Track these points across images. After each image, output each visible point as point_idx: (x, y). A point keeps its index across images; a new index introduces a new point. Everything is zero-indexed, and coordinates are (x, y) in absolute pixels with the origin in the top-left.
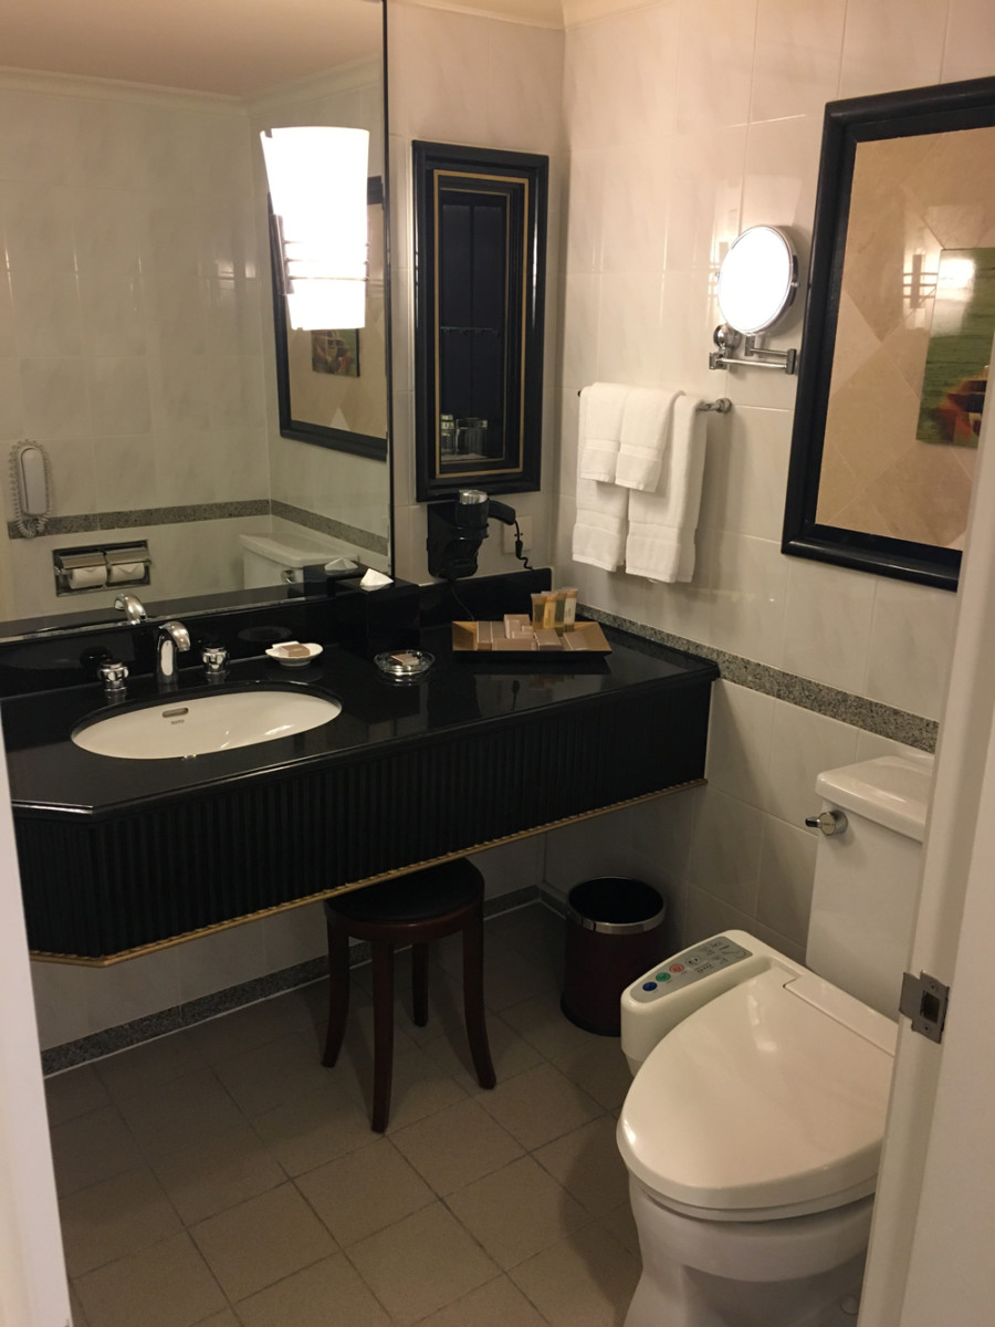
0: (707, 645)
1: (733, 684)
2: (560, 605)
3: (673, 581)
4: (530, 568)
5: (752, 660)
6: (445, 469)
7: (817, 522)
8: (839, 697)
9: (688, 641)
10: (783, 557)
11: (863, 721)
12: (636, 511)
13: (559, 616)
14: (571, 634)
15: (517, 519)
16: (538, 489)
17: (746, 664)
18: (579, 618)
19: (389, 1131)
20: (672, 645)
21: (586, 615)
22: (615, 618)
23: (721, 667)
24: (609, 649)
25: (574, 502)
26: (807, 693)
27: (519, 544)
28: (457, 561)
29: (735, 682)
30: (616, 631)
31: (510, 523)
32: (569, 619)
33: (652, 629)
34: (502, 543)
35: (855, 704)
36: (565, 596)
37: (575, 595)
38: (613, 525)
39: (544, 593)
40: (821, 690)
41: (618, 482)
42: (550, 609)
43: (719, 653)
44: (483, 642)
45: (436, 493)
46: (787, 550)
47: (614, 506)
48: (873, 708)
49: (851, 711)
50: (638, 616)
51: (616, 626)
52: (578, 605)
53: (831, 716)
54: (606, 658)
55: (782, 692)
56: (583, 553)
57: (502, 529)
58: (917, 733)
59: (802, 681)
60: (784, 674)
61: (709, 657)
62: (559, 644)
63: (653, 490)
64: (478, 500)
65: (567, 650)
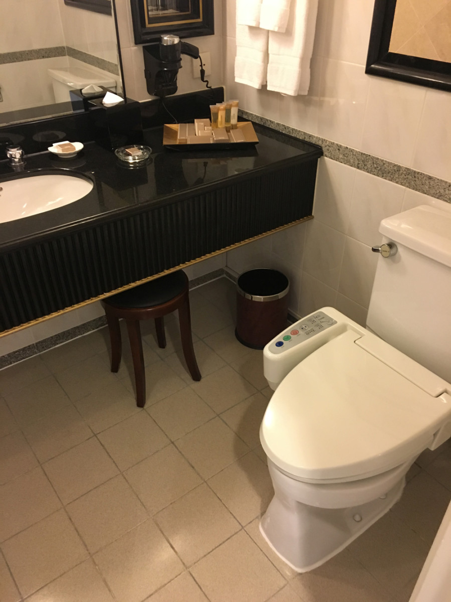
0: (316, 135)
1: (331, 160)
2: (228, 112)
3: (296, 95)
4: (210, 87)
5: (343, 145)
6: (152, 20)
7: (390, 51)
8: (395, 168)
9: (305, 133)
10: (366, 76)
11: (409, 183)
12: (273, 46)
13: (228, 118)
14: (235, 130)
15: (200, 55)
16: (213, 33)
17: (339, 147)
18: (240, 119)
19: (146, 407)
20: (295, 135)
21: (245, 117)
22: (262, 119)
23: (324, 149)
24: (257, 141)
25: (235, 42)
26: (375, 166)
27: (202, 72)
28: (164, 84)
29: (332, 159)
30: (261, 128)
31: (196, 58)
32: (234, 121)
33: (283, 125)
34: (192, 72)
35: (405, 173)
36: (231, 106)
37: (237, 105)
38: (260, 56)
39: (218, 105)
40: (384, 164)
41: (261, 26)
42: (221, 115)
43: (323, 140)
44: (182, 138)
45: (148, 37)
46: (369, 71)
47: (260, 43)
48: (416, 175)
49: (402, 177)
50: (275, 118)
51: (262, 124)
52: (239, 111)
53: (389, 180)
54: (256, 145)
55: (360, 165)
56: (241, 77)
57: (192, 62)
58: (442, 191)
59: (373, 158)
60: (362, 153)
61: (317, 143)
62: (227, 138)
63: (284, 31)
64: (173, 42)
65: (232, 142)
